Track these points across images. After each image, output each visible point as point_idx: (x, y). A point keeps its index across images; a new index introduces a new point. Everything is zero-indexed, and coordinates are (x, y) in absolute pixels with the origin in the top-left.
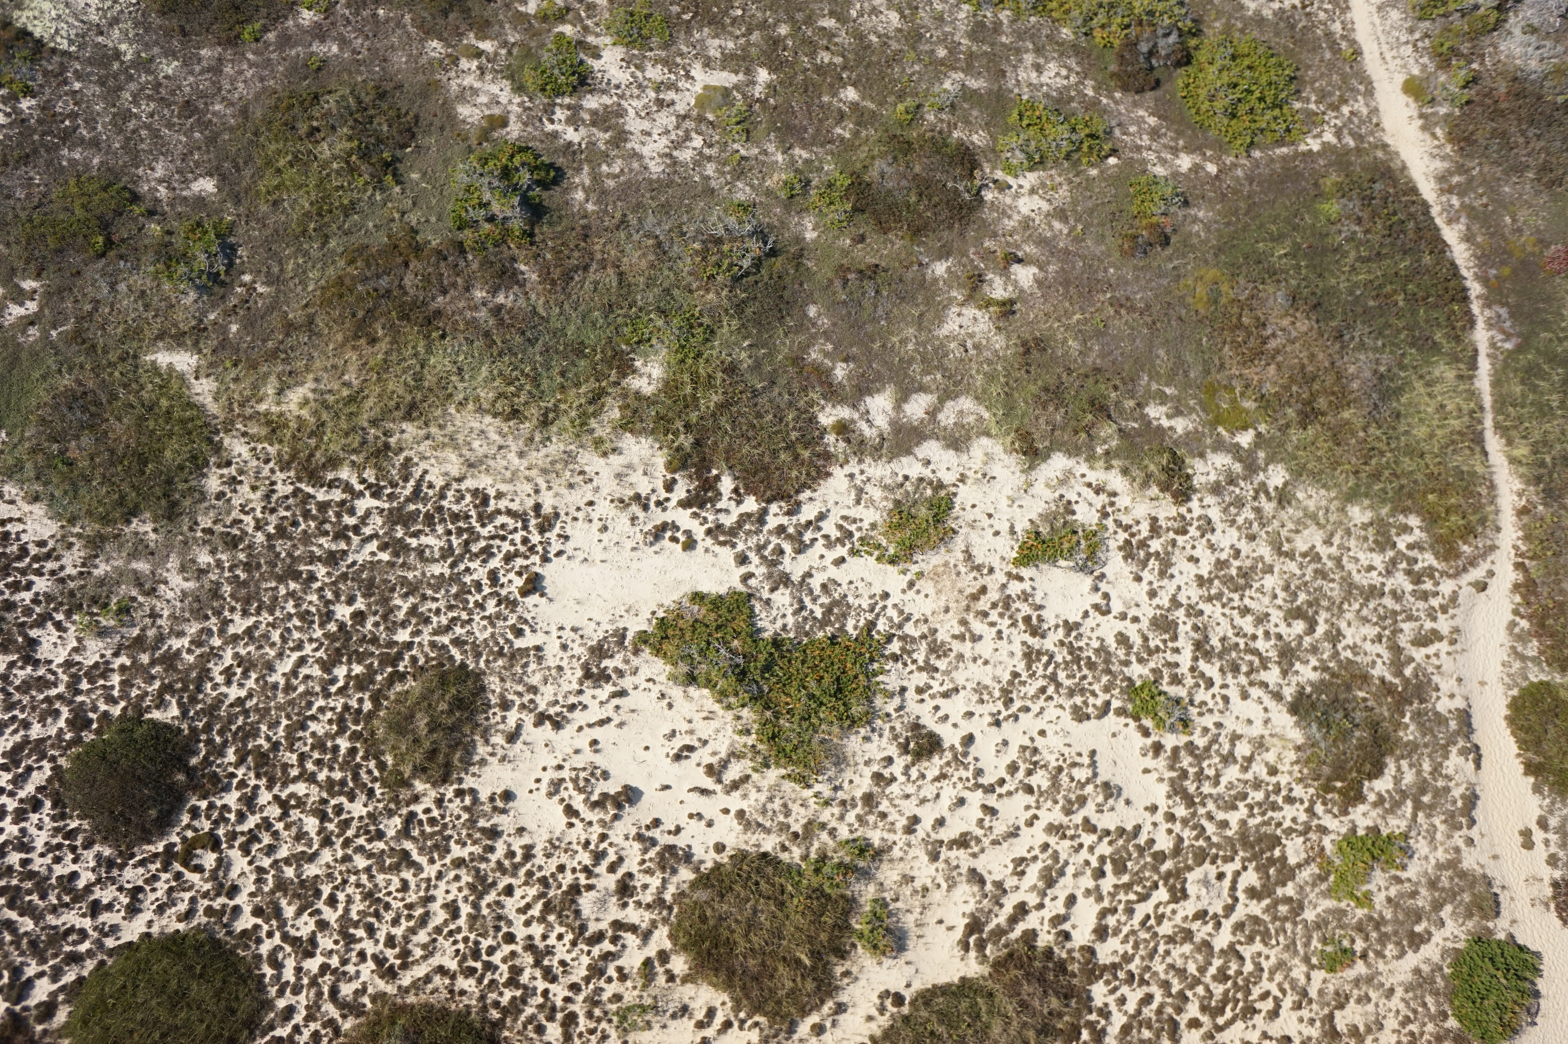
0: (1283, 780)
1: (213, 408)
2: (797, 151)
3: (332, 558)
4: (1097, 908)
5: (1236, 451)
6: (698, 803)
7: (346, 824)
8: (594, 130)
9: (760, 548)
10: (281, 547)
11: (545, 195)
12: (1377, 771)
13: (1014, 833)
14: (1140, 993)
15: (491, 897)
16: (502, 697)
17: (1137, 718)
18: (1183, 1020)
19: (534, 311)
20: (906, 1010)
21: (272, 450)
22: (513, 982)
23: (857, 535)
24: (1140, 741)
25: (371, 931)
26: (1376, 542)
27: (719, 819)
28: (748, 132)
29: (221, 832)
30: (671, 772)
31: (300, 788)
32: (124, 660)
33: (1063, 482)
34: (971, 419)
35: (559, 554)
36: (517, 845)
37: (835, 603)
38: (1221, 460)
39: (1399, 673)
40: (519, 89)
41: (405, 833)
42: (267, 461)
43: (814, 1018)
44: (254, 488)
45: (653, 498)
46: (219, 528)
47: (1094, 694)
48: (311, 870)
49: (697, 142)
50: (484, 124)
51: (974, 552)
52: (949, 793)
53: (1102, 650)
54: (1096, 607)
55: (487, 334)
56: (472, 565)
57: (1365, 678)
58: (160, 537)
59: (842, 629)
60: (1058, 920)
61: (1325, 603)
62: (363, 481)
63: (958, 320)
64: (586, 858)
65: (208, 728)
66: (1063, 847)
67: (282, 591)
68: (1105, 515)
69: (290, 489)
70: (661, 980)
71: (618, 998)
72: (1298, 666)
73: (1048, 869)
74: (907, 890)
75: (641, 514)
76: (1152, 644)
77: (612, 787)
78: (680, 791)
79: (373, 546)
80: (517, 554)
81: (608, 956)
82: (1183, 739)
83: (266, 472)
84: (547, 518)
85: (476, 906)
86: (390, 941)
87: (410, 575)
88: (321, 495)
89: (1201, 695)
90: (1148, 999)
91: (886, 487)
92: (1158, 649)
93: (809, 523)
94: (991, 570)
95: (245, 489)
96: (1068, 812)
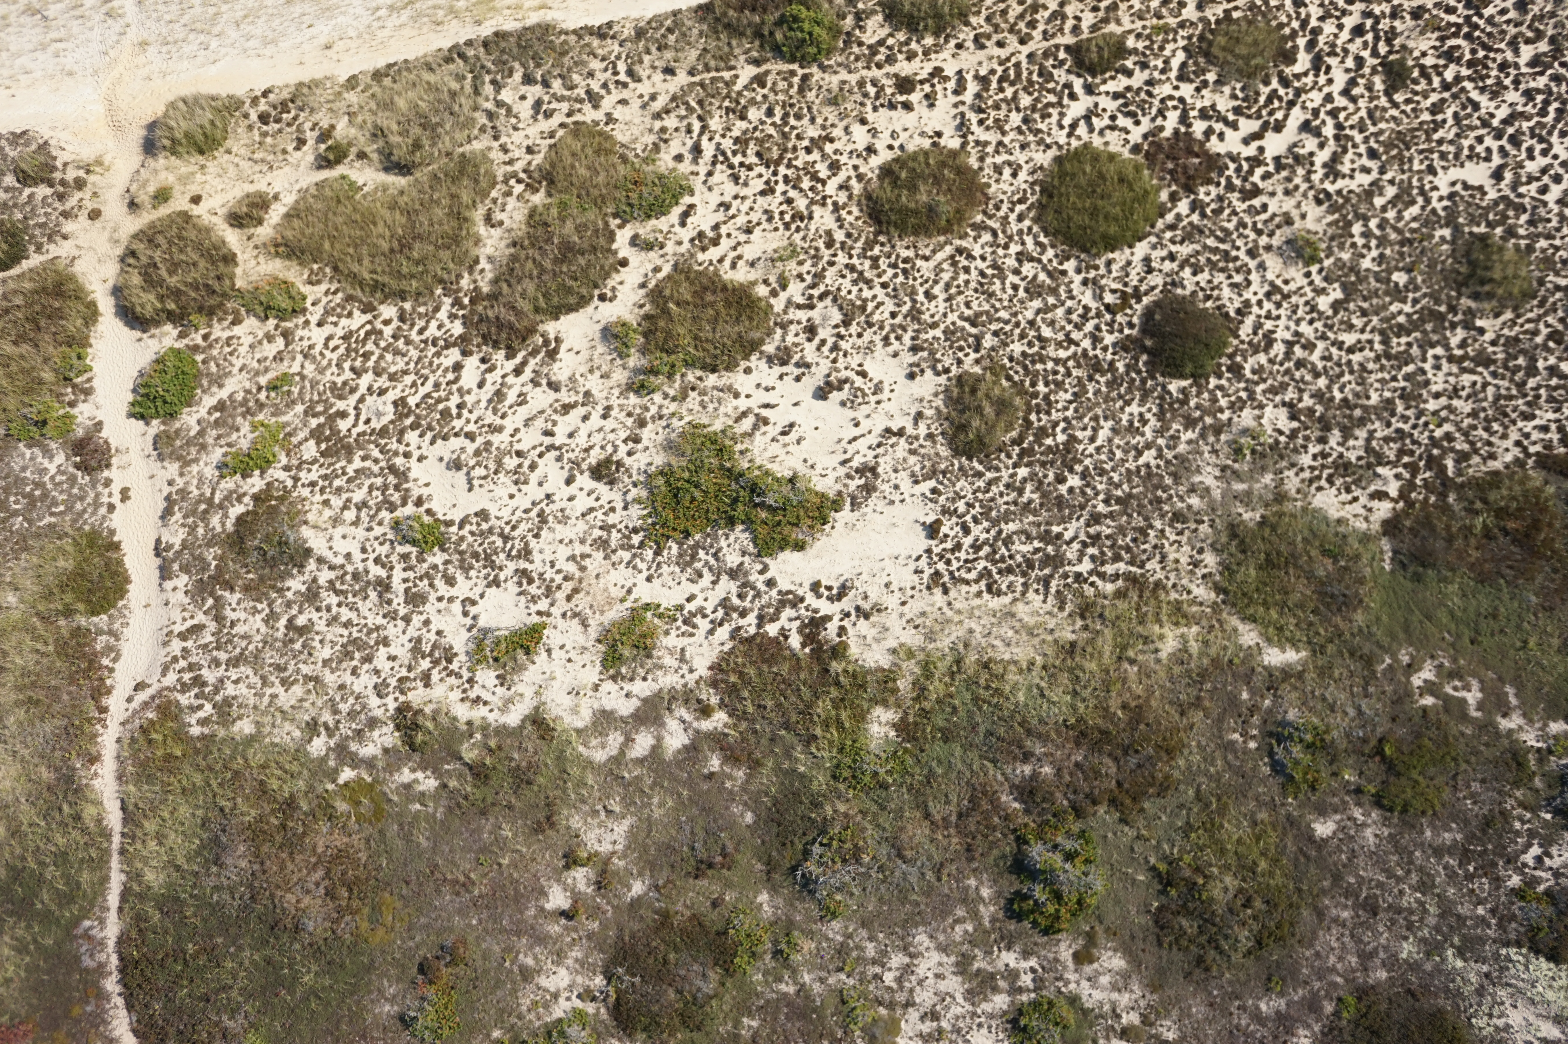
0: (318, 498)
1: (1234, 621)
2: (791, 989)
3: (1096, 519)
4: (461, 383)
5: (355, 762)
6: (770, 398)
7: (1022, 336)
8: (990, 969)
9: (758, 595)
10: (1138, 521)
11: (1017, 886)
12: (240, 520)
13: (527, 422)
14: (427, 334)
15: (905, 309)
16: (934, 442)
17: (437, 520)
18: (396, 323)
19: (994, 762)
20: (597, 292)
21: (1174, 595)
22: (875, 260)
23: (679, 623)
24: (434, 505)
25: (982, 274)
26: (230, 706)
27: (751, 390)
28: (844, 1002)
29: (1108, 317)
30: (794, 415)
31: (1062, 354)
32: (1224, 416)
33: (509, 701)
34: (594, 742)
35: (918, 558)
36: (896, 346)
37: (689, 564)
38: (368, 750)
39: (217, 599)
40: (1074, 1000)
41: (978, 339)
42: (1174, 586)
43: (660, 276)
44: (1177, 561)
45: (853, 618)
46: (1193, 526)
47: (472, 533)
48: (1037, 304)
49: (889, 978)
50: (1095, 952)
51: (580, 628)
52: (581, 440)
53: (466, 569)
54: (474, 603)
55: (1029, 732)
56: (985, 536)
57: (246, 589)
58: (1234, 511)
59: (680, 544)
60: (490, 370)
61: (278, 644)
62: (1092, 584)
63: (615, 836)
64: (843, 344)
65: (1144, 381)
66: (490, 418)
67: (1125, 487)
68: (471, 681)
69: (1148, 566)
70: (772, 279)
71: (800, 263)
72: (303, 588)
73: (500, 401)
74: (604, 368)
75: (860, 602)
76: (426, 582)
77: (836, 396)
78: (785, 405)
79: (1067, 536)
80: (953, 551)
81: (813, 286)
82: (399, 513)
83: (1172, 576)
84: (936, 584)
85: (914, 301)
86: (967, 270)
87: (1031, 518)
88: (1122, 567)
89: (384, 550)
90: (421, 332)
91: (661, 667)
92: (421, 579)
93: (721, 624)
94: (564, 615)
95: (1184, 560)
96: (488, 443)
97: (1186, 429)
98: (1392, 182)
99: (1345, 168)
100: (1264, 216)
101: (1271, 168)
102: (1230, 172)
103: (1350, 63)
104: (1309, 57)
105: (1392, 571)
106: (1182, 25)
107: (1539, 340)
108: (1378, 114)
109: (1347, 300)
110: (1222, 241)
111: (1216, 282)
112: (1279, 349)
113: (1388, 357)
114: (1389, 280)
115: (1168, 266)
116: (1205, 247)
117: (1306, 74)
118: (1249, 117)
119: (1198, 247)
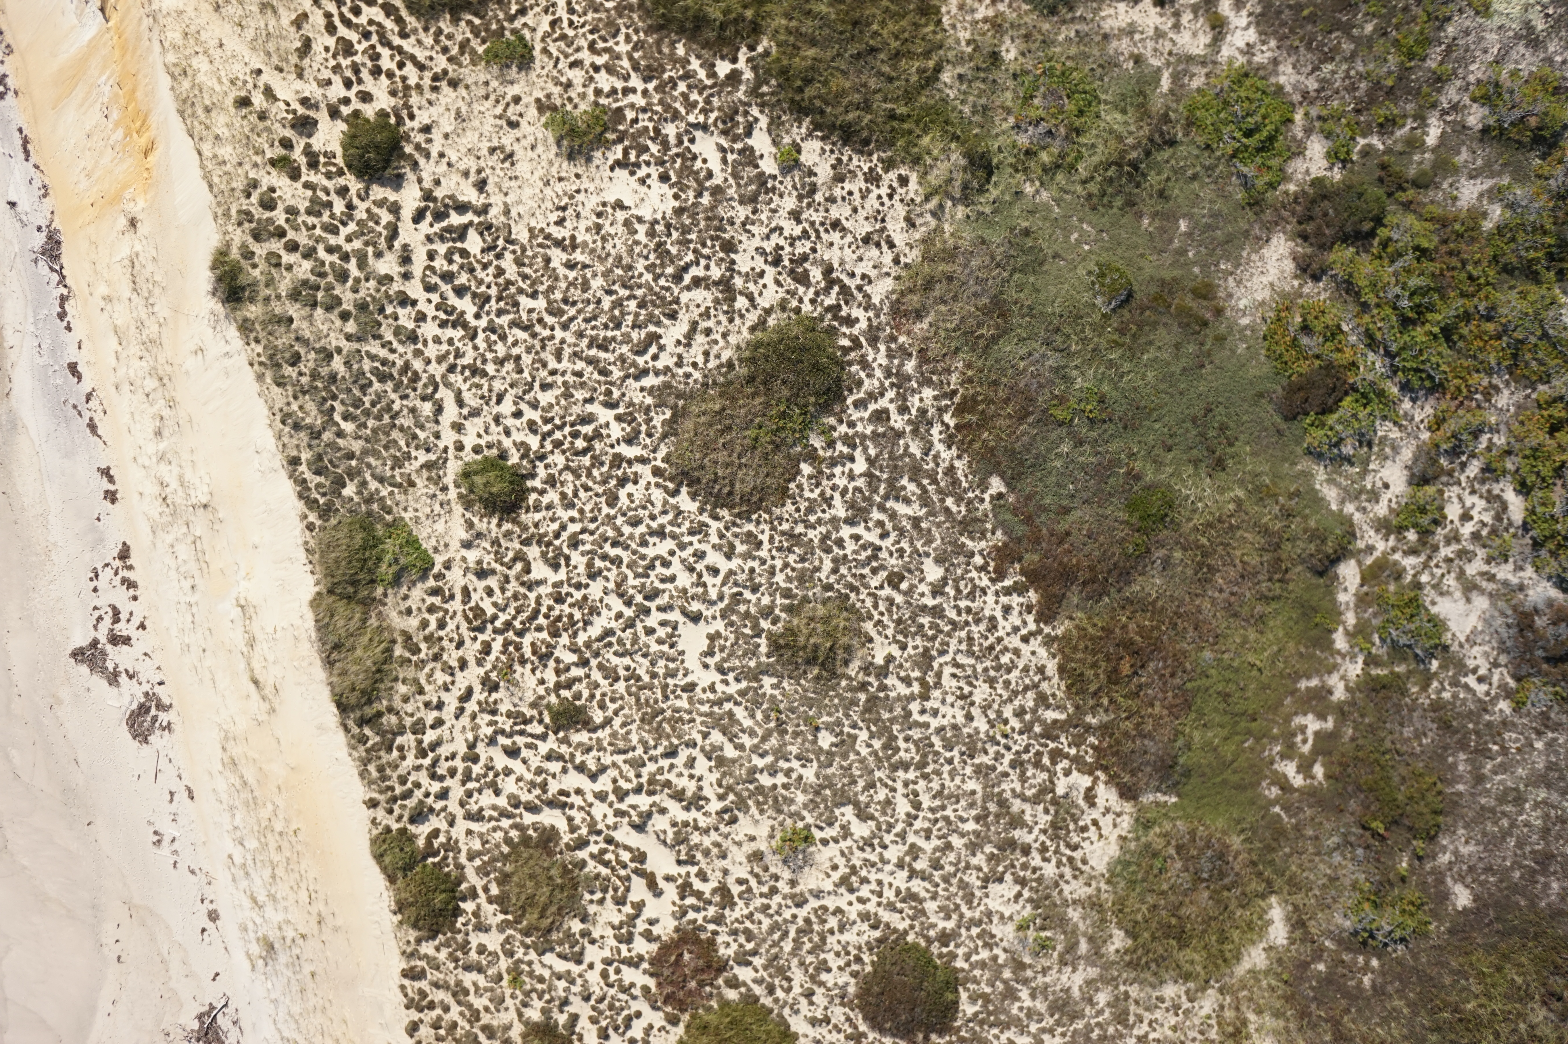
1: (1239, 972)
46: (1131, 1004)
58: (1112, 957)
95: (1172, 1019)
97: (1018, 999)
98: (705, 735)
99: (691, 788)
100: (753, 883)
101: (693, 870)
102: (699, 917)
103: (555, 767)
104: (546, 810)
105: (1179, 795)
106: (510, 954)
107: (899, 599)
108: (621, 744)
109: (856, 804)
110: (786, 934)
111: (838, 948)
112: (918, 886)
113: (922, 765)
114: (829, 753)
115: (819, 998)
116: (794, 953)
117: (570, 819)
118: (628, 889)
119: (795, 962)
